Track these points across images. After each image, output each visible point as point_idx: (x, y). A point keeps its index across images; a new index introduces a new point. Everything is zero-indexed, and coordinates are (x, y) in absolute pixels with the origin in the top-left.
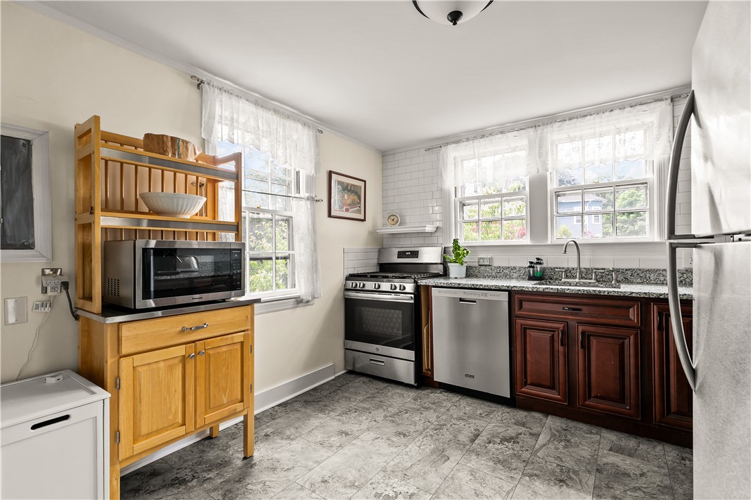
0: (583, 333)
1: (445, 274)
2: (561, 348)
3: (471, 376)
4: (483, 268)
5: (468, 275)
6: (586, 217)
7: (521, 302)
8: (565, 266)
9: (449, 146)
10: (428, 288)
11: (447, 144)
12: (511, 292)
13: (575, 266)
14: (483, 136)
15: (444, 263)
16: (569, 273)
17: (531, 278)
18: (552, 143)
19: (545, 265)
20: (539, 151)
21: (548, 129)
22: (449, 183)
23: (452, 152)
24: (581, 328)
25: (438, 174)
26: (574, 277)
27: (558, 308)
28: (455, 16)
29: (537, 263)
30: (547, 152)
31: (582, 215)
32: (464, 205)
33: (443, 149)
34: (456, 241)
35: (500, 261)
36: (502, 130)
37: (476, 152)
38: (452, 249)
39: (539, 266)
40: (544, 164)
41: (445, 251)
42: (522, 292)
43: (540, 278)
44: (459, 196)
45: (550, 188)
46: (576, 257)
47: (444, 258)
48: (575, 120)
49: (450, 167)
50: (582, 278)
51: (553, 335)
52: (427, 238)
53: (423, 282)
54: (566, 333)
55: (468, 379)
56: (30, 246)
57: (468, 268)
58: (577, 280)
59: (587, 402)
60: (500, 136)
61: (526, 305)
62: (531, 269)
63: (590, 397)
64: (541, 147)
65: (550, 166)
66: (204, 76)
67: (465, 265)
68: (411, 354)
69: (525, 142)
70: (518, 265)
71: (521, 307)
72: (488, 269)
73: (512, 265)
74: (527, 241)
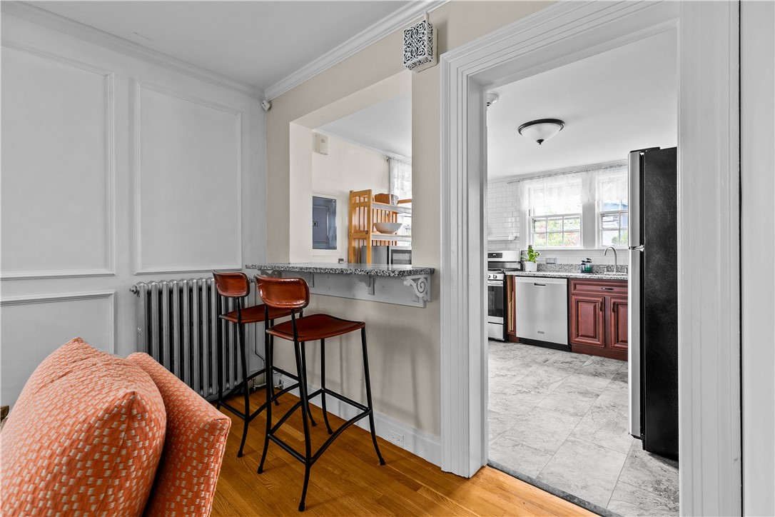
0: (614, 303)
1: (522, 269)
2: (601, 313)
3: (541, 333)
4: (549, 265)
5: (538, 270)
6: (621, 231)
7: (575, 285)
8: (607, 264)
9: (526, 181)
10: (512, 277)
11: (524, 179)
12: (569, 279)
13: (614, 264)
14: (550, 175)
15: (521, 263)
16: (609, 268)
17: (583, 272)
18: (598, 183)
19: (593, 263)
20: (589, 187)
21: (595, 173)
22: (525, 206)
23: (527, 186)
24: (613, 300)
25: (517, 200)
26: (613, 271)
27: (599, 288)
28: (540, 141)
29: (587, 262)
30: (595, 189)
31: (619, 230)
32: (535, 221)
33: (521, 183)
34: (530, 247)
35: (561, 260)
36: (564, 172)
37: (545, 185)
38: (527, 252)
39: (588, 264)
40: (593, 196)
41: (522, 253)
42: (576, 279)
43: (590, 271)
44: (532, 215)
45: (597, 211)
46: (614, 258)
47: (521, 258)
48: (614, 168)
49: (526, 196)
50: (617, 271)
51: (595, 305)
52: (506, 243)
53: (509, 273)
54: (603, 304)
55: (540, 334)
56: (335, 248)
57: (539, 265)
58: (614, 273)
59: (616, 345)
60: (562, 176)
61: (578, 287)
62: (583, 266)
63: (618, 342)
64: (590, 185)
65: (597, 198)
66: (391, 155)
67: (537, 263)
68: (501, 320)
69: (580, 180)
70: (574, 263)
71: (575, 288)
72: (553, 265)
73: (570, 263)
74: (579, 246)
